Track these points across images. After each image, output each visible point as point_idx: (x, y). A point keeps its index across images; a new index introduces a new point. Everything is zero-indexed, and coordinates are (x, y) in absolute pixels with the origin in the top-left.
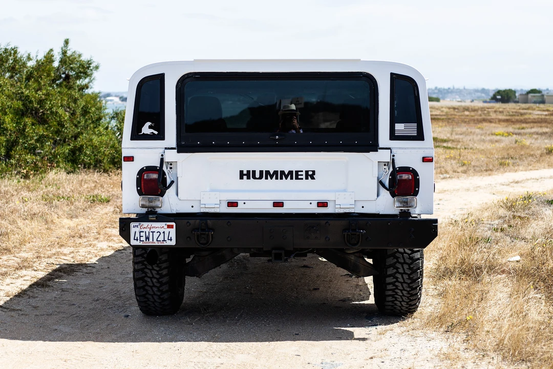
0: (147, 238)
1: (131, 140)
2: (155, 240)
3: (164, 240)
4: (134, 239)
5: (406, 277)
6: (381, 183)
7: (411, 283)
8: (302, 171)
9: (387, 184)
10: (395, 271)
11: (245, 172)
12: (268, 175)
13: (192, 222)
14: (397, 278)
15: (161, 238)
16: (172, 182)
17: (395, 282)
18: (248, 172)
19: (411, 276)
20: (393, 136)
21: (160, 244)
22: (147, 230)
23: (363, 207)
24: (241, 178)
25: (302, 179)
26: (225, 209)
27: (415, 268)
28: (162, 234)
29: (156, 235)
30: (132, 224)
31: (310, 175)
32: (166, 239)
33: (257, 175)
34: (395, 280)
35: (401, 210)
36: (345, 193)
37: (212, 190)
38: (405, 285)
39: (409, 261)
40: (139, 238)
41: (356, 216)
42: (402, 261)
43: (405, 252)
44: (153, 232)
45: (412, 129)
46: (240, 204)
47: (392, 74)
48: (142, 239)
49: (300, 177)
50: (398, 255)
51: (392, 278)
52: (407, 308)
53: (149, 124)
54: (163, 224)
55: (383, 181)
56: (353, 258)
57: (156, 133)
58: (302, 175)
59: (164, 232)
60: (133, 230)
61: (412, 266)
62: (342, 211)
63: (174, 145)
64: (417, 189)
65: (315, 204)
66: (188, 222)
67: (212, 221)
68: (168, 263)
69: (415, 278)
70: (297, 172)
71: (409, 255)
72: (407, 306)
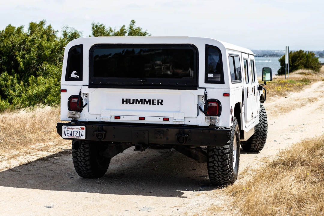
0: (71, 134)
1: (65, 80)
2: (75, 136)
3: (79, 136)
4: (64, 135)
5: (220, 163)
6: (199, 108)
7: (223, 167)
8: (156, 100)
9: (203, 109)
10: (213, 159)
11: (125, 100)
12: (137, 101)
13: (94, 126)
14: (215, 164)
15: (78, 135)
16: (86, 104)
17: (214, 166)
18: (127, 99)
19: (223, 163)
20: (207, 81)
21: (77, 138)
22: (71, 130)
23: (189, 121)
24: (123, 103)
25: (156, 104)
26: (113, 120)
27: (225, 158)
28: (78, 133)
29: (75, 133)
30: (63, 127)
31: (160, 102)
32: (80, 135)
33: (131, 102)
34: (213, 165)
35: (210, 124)
36: (179, 113)
37: (107, 109)
38: (219, 168)
39: (221, 154)
40: (66, 134)
41: (185, 127)
42: (218, 154)
43: (219, 149)
44: (74, 131)
45: (217, 77)
46: (122, 117)
47: (206, 45)
48: (68, 135)
49: (154, 103)
50: (215, 150)
51: (212, 163)
52: (223, 182)
53: (74, 72)
54: (79, 127)
55: (201, 107)
56: (194, 151)
57: (78, 77)
58: (156, 102)
59: (79, 132)
60: (63, 130)
61: (223, 157)
62: (177, 123)
63: (88, 84)
64: (220, 112)
65: (162, 118)
66: (92, 127)
67: (105, 126)
68: (89, 149)
69: (225, 164)
70: (153, 100)
71: (222, 150)
72: (223, 181)
